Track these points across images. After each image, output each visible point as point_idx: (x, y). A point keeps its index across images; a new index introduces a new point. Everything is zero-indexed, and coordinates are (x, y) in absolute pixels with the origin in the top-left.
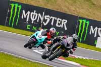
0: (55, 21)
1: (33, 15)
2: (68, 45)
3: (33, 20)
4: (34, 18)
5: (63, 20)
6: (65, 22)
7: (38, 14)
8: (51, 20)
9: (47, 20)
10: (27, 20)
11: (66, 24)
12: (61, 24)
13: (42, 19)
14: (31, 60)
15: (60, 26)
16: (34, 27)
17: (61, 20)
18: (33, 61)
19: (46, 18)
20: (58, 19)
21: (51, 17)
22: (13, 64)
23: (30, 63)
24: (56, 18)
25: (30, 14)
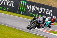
0: (46, 11)
1: (33, 7)
2: (40, 21)
3: (33, 10)
4: (34, 9)
5: (50, 10)
6: (51, 11)
7: (36, 7)
8: (43, 10)
9: (41, 10)
10: (30, 10)
11: (52, 13)
12: (49, 12)
13: (38, 10)
14: (32, 33)
15: (48, 14)
16: (33, 14)
17: (49, 10)
18: (33, 34)
19: (40, 9)
20: (47, 10)
21: (43, 9)
22: (22, 35)
23: (31, 34)
24: (46, 9)
25: (31, 7)
